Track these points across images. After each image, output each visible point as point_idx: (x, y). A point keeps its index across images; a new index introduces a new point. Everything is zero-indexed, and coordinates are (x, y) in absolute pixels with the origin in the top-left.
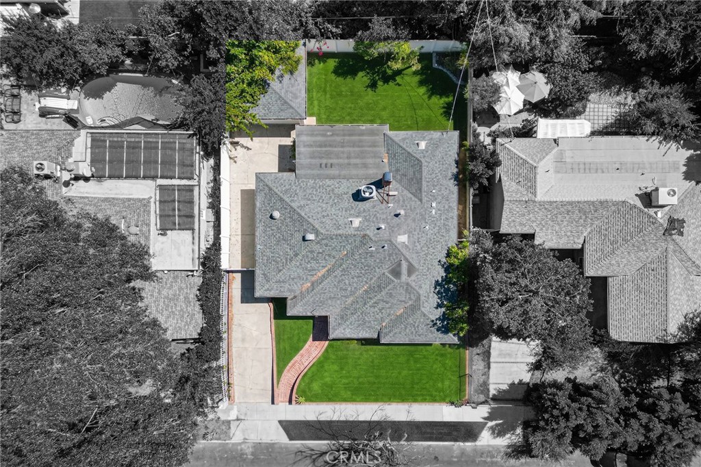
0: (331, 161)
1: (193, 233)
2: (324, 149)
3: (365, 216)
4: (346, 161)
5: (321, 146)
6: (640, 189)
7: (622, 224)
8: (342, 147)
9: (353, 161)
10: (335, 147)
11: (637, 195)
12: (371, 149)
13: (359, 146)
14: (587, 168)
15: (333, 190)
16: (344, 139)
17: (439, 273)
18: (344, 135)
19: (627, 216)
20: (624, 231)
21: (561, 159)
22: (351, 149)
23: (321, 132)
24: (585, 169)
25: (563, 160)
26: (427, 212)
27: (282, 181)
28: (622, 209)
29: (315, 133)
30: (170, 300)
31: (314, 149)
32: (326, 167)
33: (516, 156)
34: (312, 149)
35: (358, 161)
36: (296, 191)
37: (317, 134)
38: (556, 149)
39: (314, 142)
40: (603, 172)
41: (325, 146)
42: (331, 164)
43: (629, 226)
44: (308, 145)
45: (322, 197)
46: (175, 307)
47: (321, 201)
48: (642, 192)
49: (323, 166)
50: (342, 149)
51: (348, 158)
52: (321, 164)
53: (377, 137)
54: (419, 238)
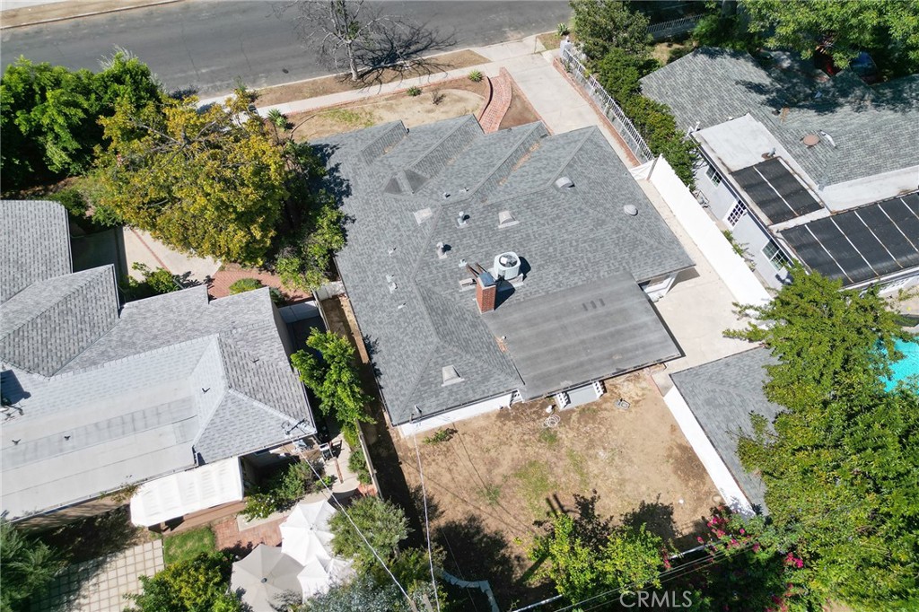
0: (591, 313)
1: (728, 169)
2: (612, 329)
3: (495, 234)
4: (565, 321)
5: (619, 332)
6: (21, 410)
7: (53, 340)
8: (583, 342)
9: (554, 324)
10: (594, 338)
11: (27, 395)
12: (534, 352)
13: (556, 350)
14: (128, 424)
15: (563, 267)
16: (587, 355)
17: (350, 206)
18: (591, 361)
19: (45, 354)
20: (48, 330)
21: (183, 426)
22: (566, 342)
23: (630, 355)
24: (133, 420)
25: (179, 424)
26: (399, 272)
27: (649, 261)
28: (54, 364)
29: (640, 352)
30: (702, 97)
31: (627, 325)
32: (592, 302)
33: (272, 403)
34: (631, 324)
35: (546, 327)
36: (621, 250)
37: (637, 349)
38: (195, 442)
39: (635, 336)
40: (96, 425)
41: (612, 335)
42: (587, 310)
43: (39, 338)
44: (642, 327)
45: (576, 250)
46: (689, 94)
47: (574, 244)
48: (17, 405)
49: (598, 304)
50: (581, 337)
51: (564, 328)
52: (603, 304)
53: (532, 374)
54: (399, 230)
